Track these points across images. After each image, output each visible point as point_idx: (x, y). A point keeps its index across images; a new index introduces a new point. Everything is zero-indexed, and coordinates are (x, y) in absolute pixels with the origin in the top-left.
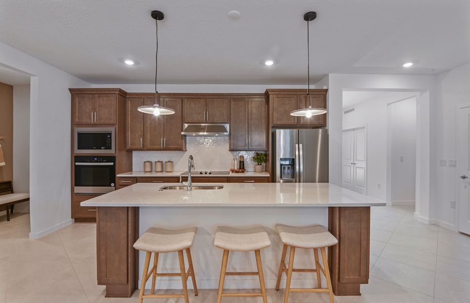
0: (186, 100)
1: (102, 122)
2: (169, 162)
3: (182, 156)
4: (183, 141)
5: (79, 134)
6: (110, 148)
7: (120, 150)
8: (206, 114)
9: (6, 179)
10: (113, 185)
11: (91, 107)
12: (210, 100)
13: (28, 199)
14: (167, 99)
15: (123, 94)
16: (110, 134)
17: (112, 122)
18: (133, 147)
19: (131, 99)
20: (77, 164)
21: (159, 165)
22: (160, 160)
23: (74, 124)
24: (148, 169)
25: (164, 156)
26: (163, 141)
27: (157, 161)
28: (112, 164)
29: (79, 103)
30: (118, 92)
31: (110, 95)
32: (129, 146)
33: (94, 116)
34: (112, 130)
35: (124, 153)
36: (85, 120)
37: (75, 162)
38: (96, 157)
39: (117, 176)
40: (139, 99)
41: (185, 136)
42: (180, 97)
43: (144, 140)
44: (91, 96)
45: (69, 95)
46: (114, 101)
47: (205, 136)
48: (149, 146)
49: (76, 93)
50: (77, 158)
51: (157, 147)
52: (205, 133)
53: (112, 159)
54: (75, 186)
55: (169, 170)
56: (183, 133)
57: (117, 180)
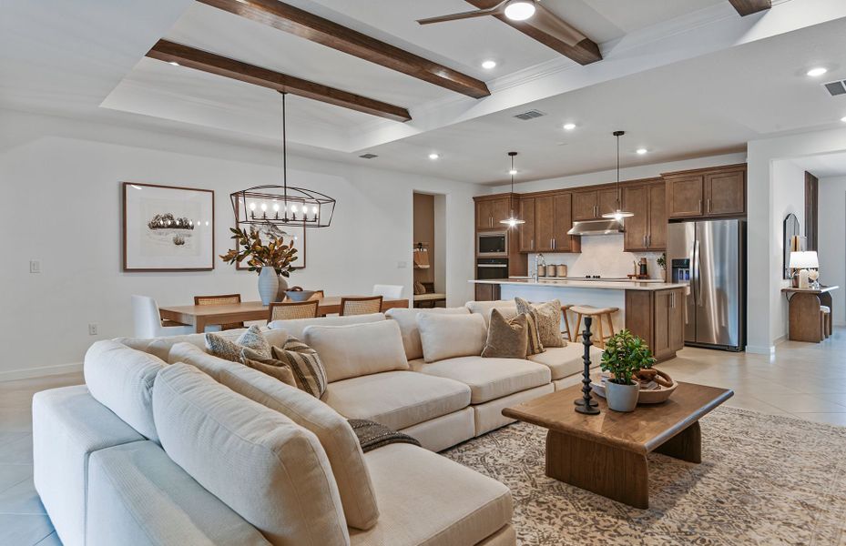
0: (576, 195)
1: (498, 226)
2: (562, 264)
3: (577, 258)
4: (574, 241)
5: (481, 238)
6: (503, 250)
7: (513, 253)
8: (596, 209)
9: (430, 281)
11: (489, 212)
12: (601, 191)
13: (445, 299)
15: (516, 196)
16: (504, 237)
19: (524, 201)
21: (552, 269)
22: (553, 264)
23: (477, 229)
24: (541, 273)
26: (552, 242)
27: (549, 264)
28: (505, 266)
29: (481, 209)
31: (504, 200)
32: (522, 249)
33: (491, 220)
34: (505, 233)
35: (518, 256)
36: (486, 226)
37: (478, 264)
38: (493, 259)
39: (510, 277)
40: (531, 199)
42: (570, 192)
43: (535, 243)
44: (489, 202)
45: (474, 203)
48: (539, 248)
49: (478, 201)
50: (479, 260)
51: (547, 249)
53: (505, 261)
55: (561, 274)
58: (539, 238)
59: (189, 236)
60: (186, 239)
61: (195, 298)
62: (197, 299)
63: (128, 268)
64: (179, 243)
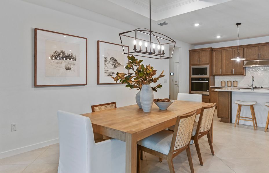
0: (246, 48)
1: (203, 63)
2: (235, 81)
3: (243, 78)
4: (244, 70)
5: (193, 69)
6: (207, 74)
7: (211, 75)
8: (259, 54)
10: (208, 91)
11: (198, 57)
12: (261, 47)
14: (235, 49)
15: (212, 49)
16: (207, 68)
17: (207, 63)
18: (216, 74)
19: (215, 51)
20: (192, 81)
21: (229, 83)
22: (230, 81)
23: (191, 64)
24: (223, 85)
25: (232, 78)
26: (233, 70)
27: (228, 81)
28: (208, 81)
29: (193, 55)
30: (210, 49)
31: (207, 51)
32: (214, 73)
33: (199, 60)
34: (208, 66)
35: (212, 77)
36: (196, 63)
37: (192, 80)
38: (200, 78)
39: (210, 87)
40: (219, 51)
41: (245, 67)
42: (242, 47)
43: (222, 70)
44: (198, 52)
46: (208, 53)
47: (258, 67)
48: (225, 73)
49: (191, 52)
50: (192, 79)
51: (229, 73)
52: (258, 66)
53: (208, 79)
54: (192, 90)
55: (235, 85)
56: (244, 66)
57: (210, 89)
58: (224, 68)
59: (74, 64)
60: (72, 67)
61: (92, 106)
62: (93, 107)
63: (38, 84)
64: (68, 69)
